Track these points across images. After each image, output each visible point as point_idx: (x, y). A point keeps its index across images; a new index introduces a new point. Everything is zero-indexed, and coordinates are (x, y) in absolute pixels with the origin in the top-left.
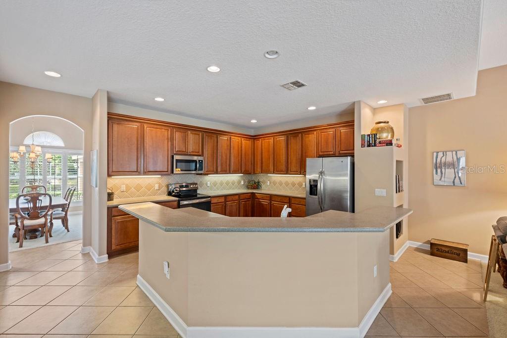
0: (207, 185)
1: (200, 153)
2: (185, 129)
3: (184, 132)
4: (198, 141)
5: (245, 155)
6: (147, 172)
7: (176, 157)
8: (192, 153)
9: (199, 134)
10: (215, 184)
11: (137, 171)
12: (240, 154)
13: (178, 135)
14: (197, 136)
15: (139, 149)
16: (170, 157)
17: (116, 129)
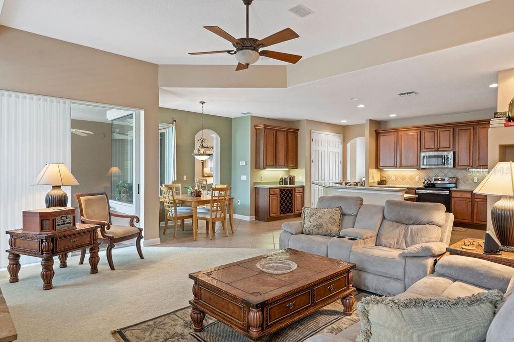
1: (452, 148)
2: (433, 128)
3: (433, 132)
4: (449, 137)
6: (401, 166)
8: (441, 149)
9: (450, 131)
11: (394, 166)
13: (427, 135)
14: (448, 132)
15: (396, 151)
16: (419, 154)
17: (382, 139)
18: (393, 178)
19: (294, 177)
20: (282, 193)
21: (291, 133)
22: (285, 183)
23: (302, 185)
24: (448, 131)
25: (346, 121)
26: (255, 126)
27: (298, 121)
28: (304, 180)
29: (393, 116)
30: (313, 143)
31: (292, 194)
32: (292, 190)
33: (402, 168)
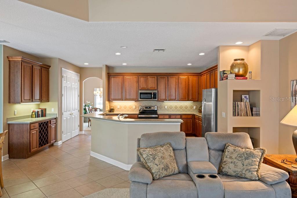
0: (165, 108)
1: (156, 88)
2: (146, 75)
3: (145, 77)
4: (154, 81)
5: (192, 87)
6: (126, 99)
7: (140, 92)
8: (150, 89)
9: (155, 78)
10: (171, 107)
11: (121, 99)
12: (187, 88)
13: (142, 79)
14: (154, 79)
15: (122, 88)
16: (137, 92)
17: (113, 80)
18: (119, 107)
19: (45, 109)
20: (40, 126)
21: (44, 69)
22: (38, 116)
23: (55, 117)
24: (154, 77)
25: (88, 64)
26: (8, 57)
27: (50, 59)
28: (57, 112)
29: (125, 64)
30: (63, 79)
31: (48, 126)
32: (48, 122)
33: (127, 101)
